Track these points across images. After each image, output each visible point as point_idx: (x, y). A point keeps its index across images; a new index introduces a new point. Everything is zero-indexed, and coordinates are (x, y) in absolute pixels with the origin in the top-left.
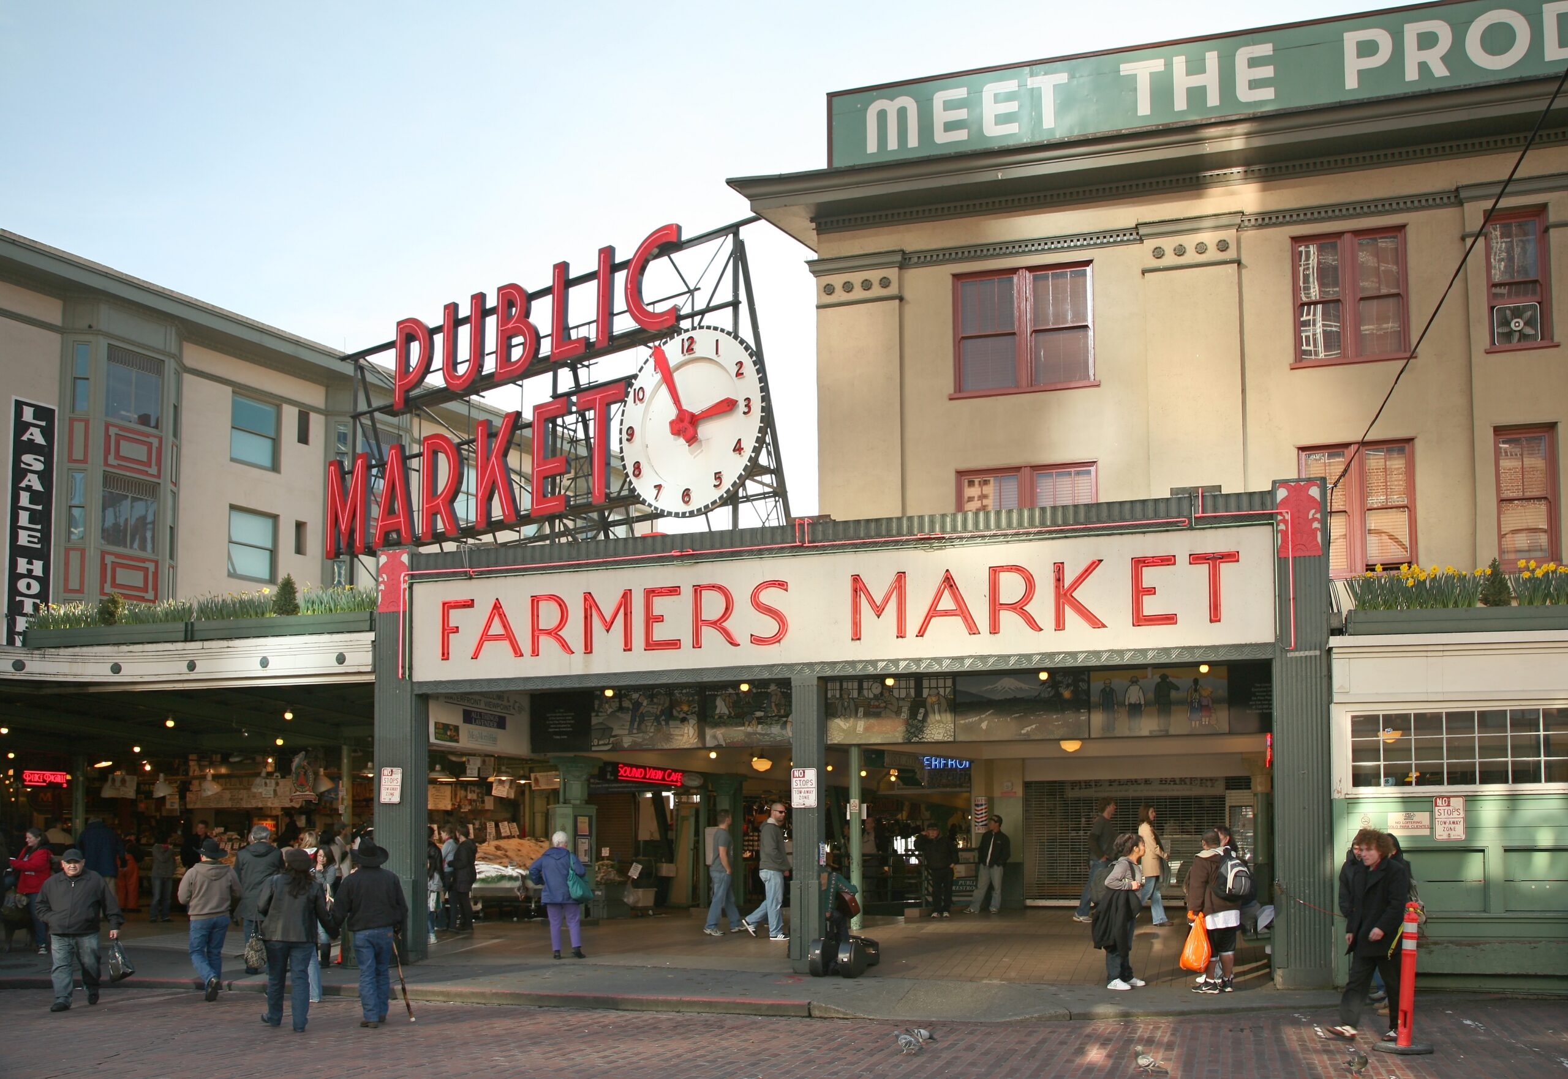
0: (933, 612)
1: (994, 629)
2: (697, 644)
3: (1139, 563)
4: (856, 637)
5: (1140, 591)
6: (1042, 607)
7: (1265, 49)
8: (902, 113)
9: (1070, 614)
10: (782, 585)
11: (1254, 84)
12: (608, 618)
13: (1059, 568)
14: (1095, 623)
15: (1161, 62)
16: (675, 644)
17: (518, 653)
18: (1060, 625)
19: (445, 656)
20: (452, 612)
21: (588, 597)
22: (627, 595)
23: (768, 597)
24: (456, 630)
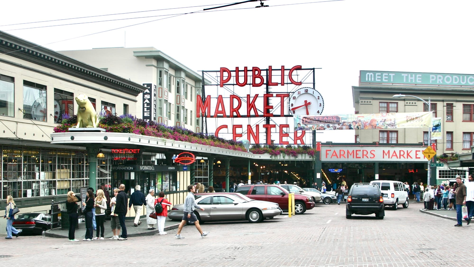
0: (393, 156)
1: (400, 158)
2: (363, 157)
3: (416, 151)
4: (383, 158)
5: (416, 155)
6: (405, 155)
7: (420, 75)
8: (371, 75)
9: (409, 157)
10: (374, 151)
11: (419, 80)
12: (351, 153)
13: (407, 151)
14: (411, 158)
15: (407, 75)
16: (360, 158)
17: (338, 157)
18: (407, 158)
19: (327, 157)
20: (328, 151)
21: (348, 151)
22: (353, 151)
23: (372, 152)
24: (328, 154)
